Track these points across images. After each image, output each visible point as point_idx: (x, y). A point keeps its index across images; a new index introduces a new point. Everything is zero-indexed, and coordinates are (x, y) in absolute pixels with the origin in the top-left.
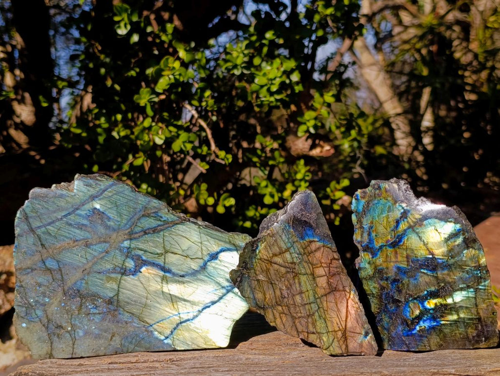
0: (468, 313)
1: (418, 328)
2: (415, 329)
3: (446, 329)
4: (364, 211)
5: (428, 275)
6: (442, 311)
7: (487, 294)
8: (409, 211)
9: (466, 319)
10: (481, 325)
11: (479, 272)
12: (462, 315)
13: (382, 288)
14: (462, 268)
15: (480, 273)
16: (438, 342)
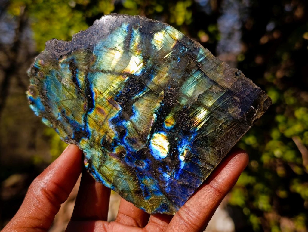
0: (212, 96)
1: (182, 158)
2: (180, 161)
3: (207, 131)
4: (46, 105)
5: (141, 97)
6: (186, 117)
7: (211, 62)
8: (73, 59)
9: (216, 105)
10: (237, 96)
11: (183, 48)
12: (210, 104)
13: (120, 156)
14: (165, 60)
15: (186, 47)
16: (214, 152)
